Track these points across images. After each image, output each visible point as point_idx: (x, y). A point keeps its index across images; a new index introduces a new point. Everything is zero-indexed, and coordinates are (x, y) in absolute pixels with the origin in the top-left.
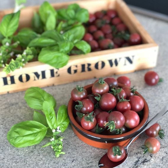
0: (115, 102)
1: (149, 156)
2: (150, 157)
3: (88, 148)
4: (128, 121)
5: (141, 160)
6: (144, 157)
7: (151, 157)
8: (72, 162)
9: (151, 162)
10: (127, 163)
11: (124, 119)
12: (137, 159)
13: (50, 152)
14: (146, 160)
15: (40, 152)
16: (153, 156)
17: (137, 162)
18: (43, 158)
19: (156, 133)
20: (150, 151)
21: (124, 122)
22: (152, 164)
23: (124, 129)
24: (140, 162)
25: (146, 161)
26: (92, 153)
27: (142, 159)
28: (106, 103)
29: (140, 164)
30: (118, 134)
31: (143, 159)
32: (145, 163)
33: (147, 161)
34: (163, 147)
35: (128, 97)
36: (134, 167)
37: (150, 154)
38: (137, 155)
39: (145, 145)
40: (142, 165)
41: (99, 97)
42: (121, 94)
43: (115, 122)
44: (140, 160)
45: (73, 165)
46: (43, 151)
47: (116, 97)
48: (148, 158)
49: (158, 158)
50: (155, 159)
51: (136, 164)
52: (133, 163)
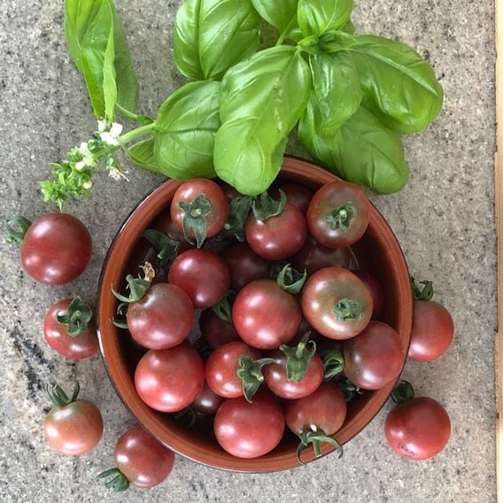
2: (44, 405)
5: (42, 371)
7: (46, 411)
9: (26, 401)
12: (48, 357)
14: (39, 387)
17: (40, 355)
22: (16, 402)
24: (34, 363)
25: (35, 386)
27: (44, 376)
29: (26, 361)
31: (42, 379)
32: (26, 378)
33: (30, 388)
34: (76, 468)
36: (21, 336)
38: (68, 364)
40: (20, 365)
44: (43, 367)
48: (45, 399)
49: (34, 430)
50: (33, 422)
51: (29, 348)
52: (36, 340)
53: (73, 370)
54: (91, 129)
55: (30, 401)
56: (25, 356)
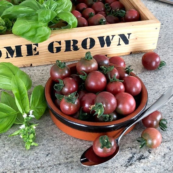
0: (104, 82)
1: (147, 152)
3: (69, 139)
4: (120, 106)
5: (136, 156)
6: (141, 152)
7: (150, 153)
8: (46, 156)
9: (149, 159)
10: (117, 160)
11: (116, 103)
12: (131, 155)
13: (19, 143)
14: (143, 156)
15: (5, 142)
16: (152, 152)
17: (131, 158)
18: (9, 151)
19: (157, 123)
20: (147, 145)
21: (115, 106)
22: (151, 162)
23: (115, 116)
24: (135, 159)
25: (143, 157)
26: (74, 146)
27: (138, 155)
28: (93, 84)
29: (135, 161)
30: (107, 121)
31: (139, 155)
32: (141, 160)
33: (144, 158)
34: (166, 142)
35: (121, 78)
36: (127, 164)
37: (148, 149)
38: (131, 149)
39: (142, 137)
40: (137, 163)
41: (84, 75)
42: (112, 73)
43: (103, 105)
44: (135, 156)
45: (47, 159)
46: (9, 142)
47: (106, 76)
48: (146, 154)
49: (158, 155)
50: (155, 156)
51: (130, 161)
52: (126, 160)
53: (133, 148)
54: (45, 157)
55: (149, 158)
56: (133, 162)
